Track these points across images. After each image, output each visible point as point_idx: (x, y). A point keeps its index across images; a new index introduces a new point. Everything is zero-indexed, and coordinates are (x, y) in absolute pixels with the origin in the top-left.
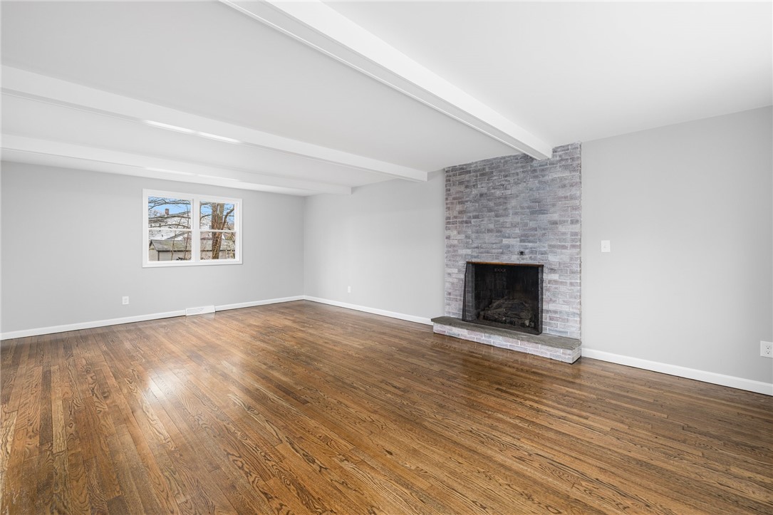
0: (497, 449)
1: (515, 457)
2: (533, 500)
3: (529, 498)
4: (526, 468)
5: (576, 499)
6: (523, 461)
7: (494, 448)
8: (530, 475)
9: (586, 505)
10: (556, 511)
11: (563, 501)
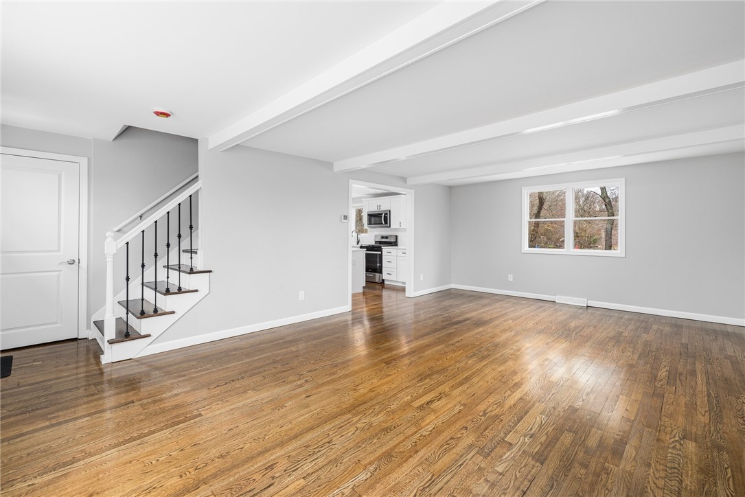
0: (293, 454)
1: (275, 464)
2: (218, 457)
3: (222, 456)
4: (255, 467)
5: (199, 487)
6: (266, 469)
7: (297, 452)
8: (247, 466)
9: (189, 492)
10: (199, 467)
11: (204, 477)
